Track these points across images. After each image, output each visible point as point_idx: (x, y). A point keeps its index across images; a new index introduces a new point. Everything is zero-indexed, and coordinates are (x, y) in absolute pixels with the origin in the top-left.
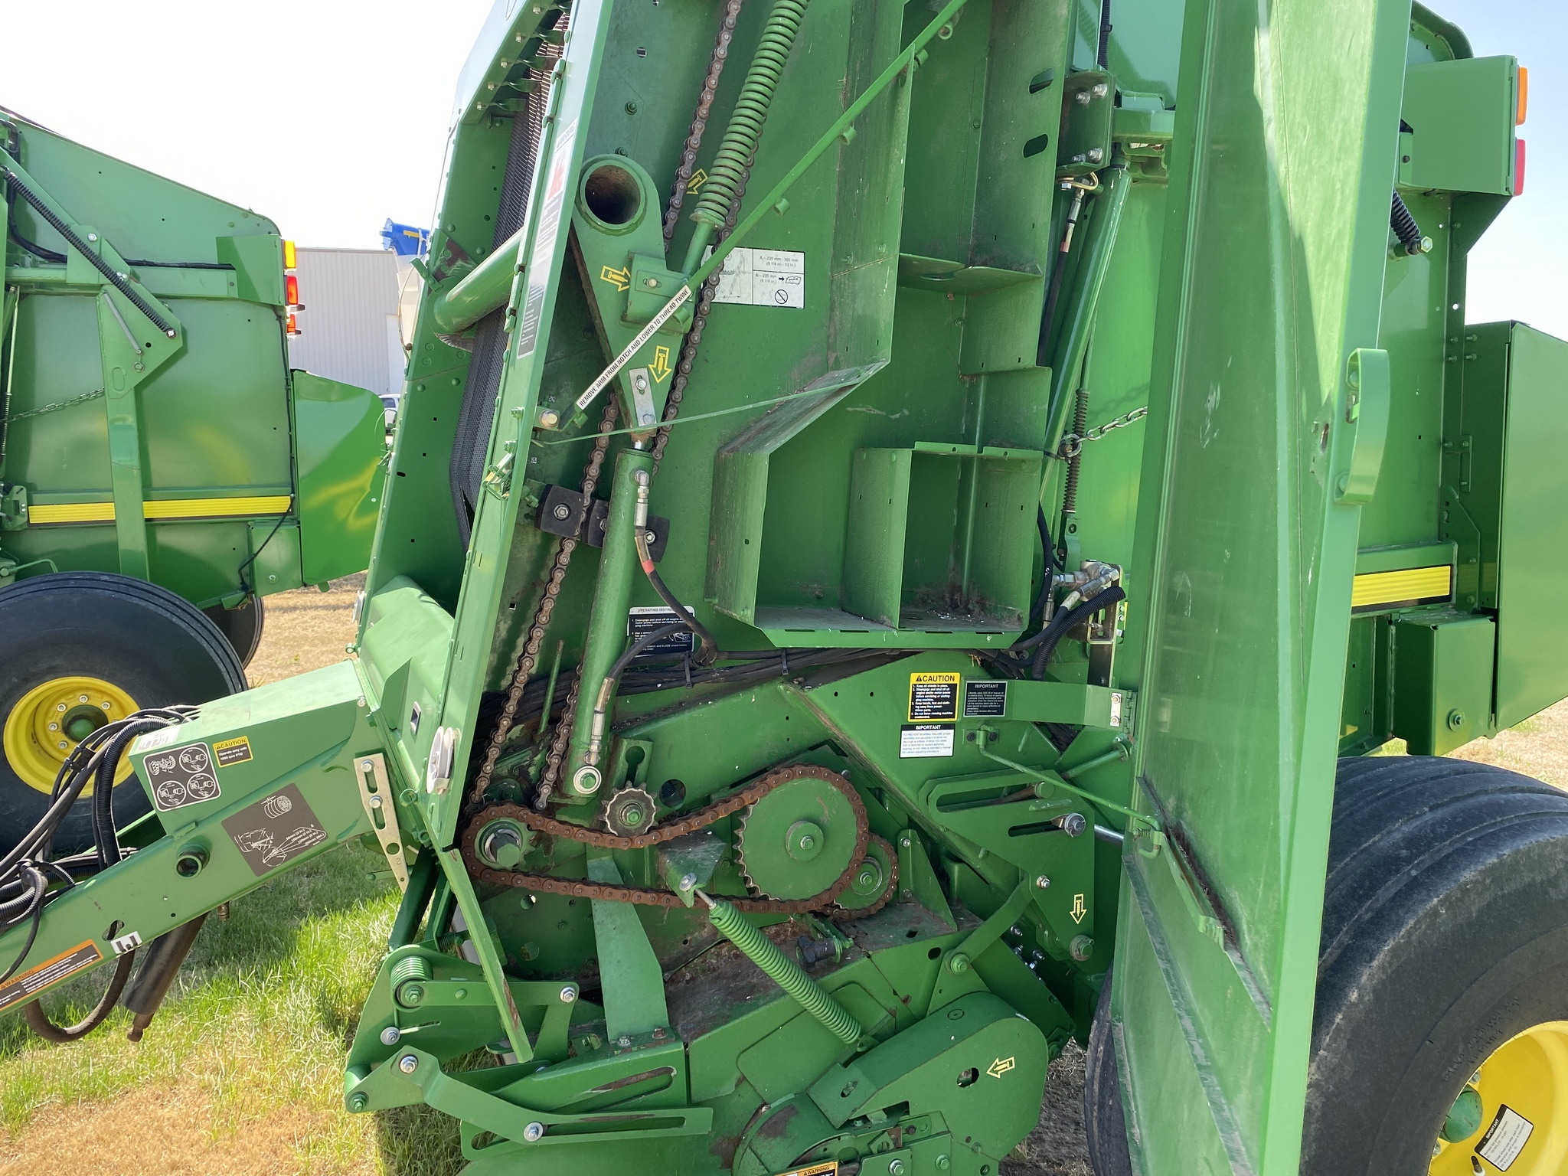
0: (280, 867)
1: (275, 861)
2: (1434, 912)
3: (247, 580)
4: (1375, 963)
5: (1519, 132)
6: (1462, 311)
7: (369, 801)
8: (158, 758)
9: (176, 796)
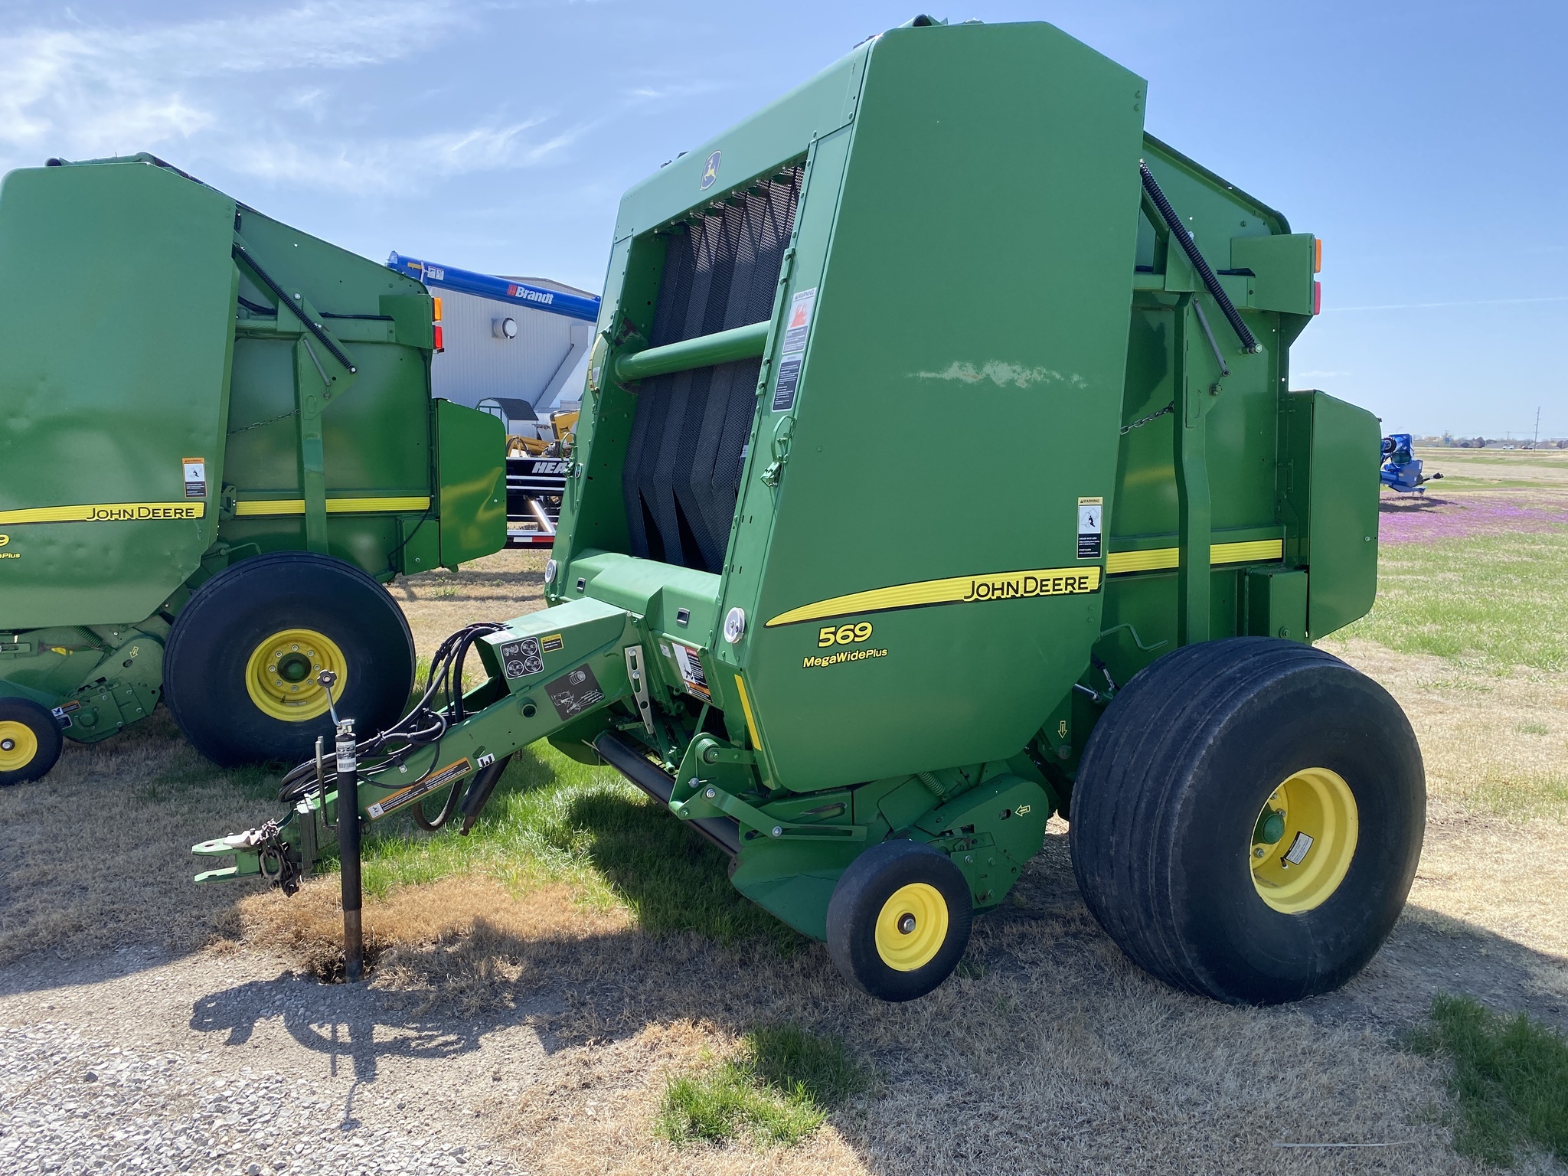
0: (576, 715)
1: (574, 711)
2: (1251, 702)
3: (394, 563)
4: (1222, 726)
5: (1316, 277)
6: (1287, 382)
7: (633, 675)
8: (509, 646)
9: (518, 670)
